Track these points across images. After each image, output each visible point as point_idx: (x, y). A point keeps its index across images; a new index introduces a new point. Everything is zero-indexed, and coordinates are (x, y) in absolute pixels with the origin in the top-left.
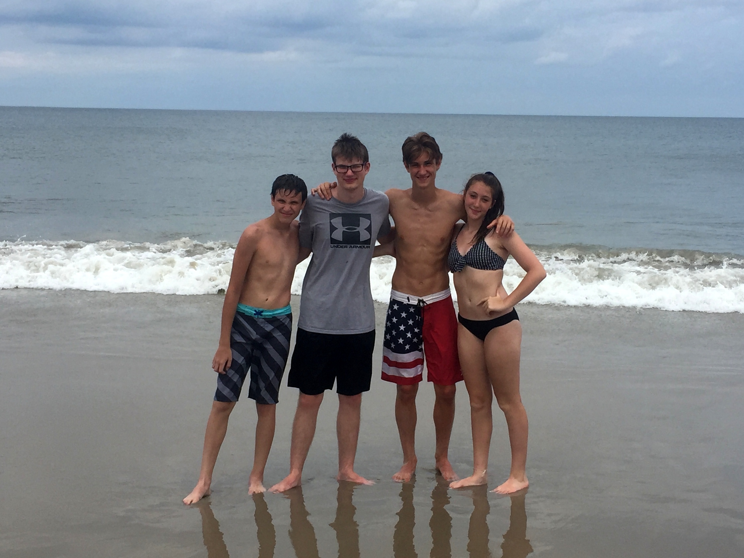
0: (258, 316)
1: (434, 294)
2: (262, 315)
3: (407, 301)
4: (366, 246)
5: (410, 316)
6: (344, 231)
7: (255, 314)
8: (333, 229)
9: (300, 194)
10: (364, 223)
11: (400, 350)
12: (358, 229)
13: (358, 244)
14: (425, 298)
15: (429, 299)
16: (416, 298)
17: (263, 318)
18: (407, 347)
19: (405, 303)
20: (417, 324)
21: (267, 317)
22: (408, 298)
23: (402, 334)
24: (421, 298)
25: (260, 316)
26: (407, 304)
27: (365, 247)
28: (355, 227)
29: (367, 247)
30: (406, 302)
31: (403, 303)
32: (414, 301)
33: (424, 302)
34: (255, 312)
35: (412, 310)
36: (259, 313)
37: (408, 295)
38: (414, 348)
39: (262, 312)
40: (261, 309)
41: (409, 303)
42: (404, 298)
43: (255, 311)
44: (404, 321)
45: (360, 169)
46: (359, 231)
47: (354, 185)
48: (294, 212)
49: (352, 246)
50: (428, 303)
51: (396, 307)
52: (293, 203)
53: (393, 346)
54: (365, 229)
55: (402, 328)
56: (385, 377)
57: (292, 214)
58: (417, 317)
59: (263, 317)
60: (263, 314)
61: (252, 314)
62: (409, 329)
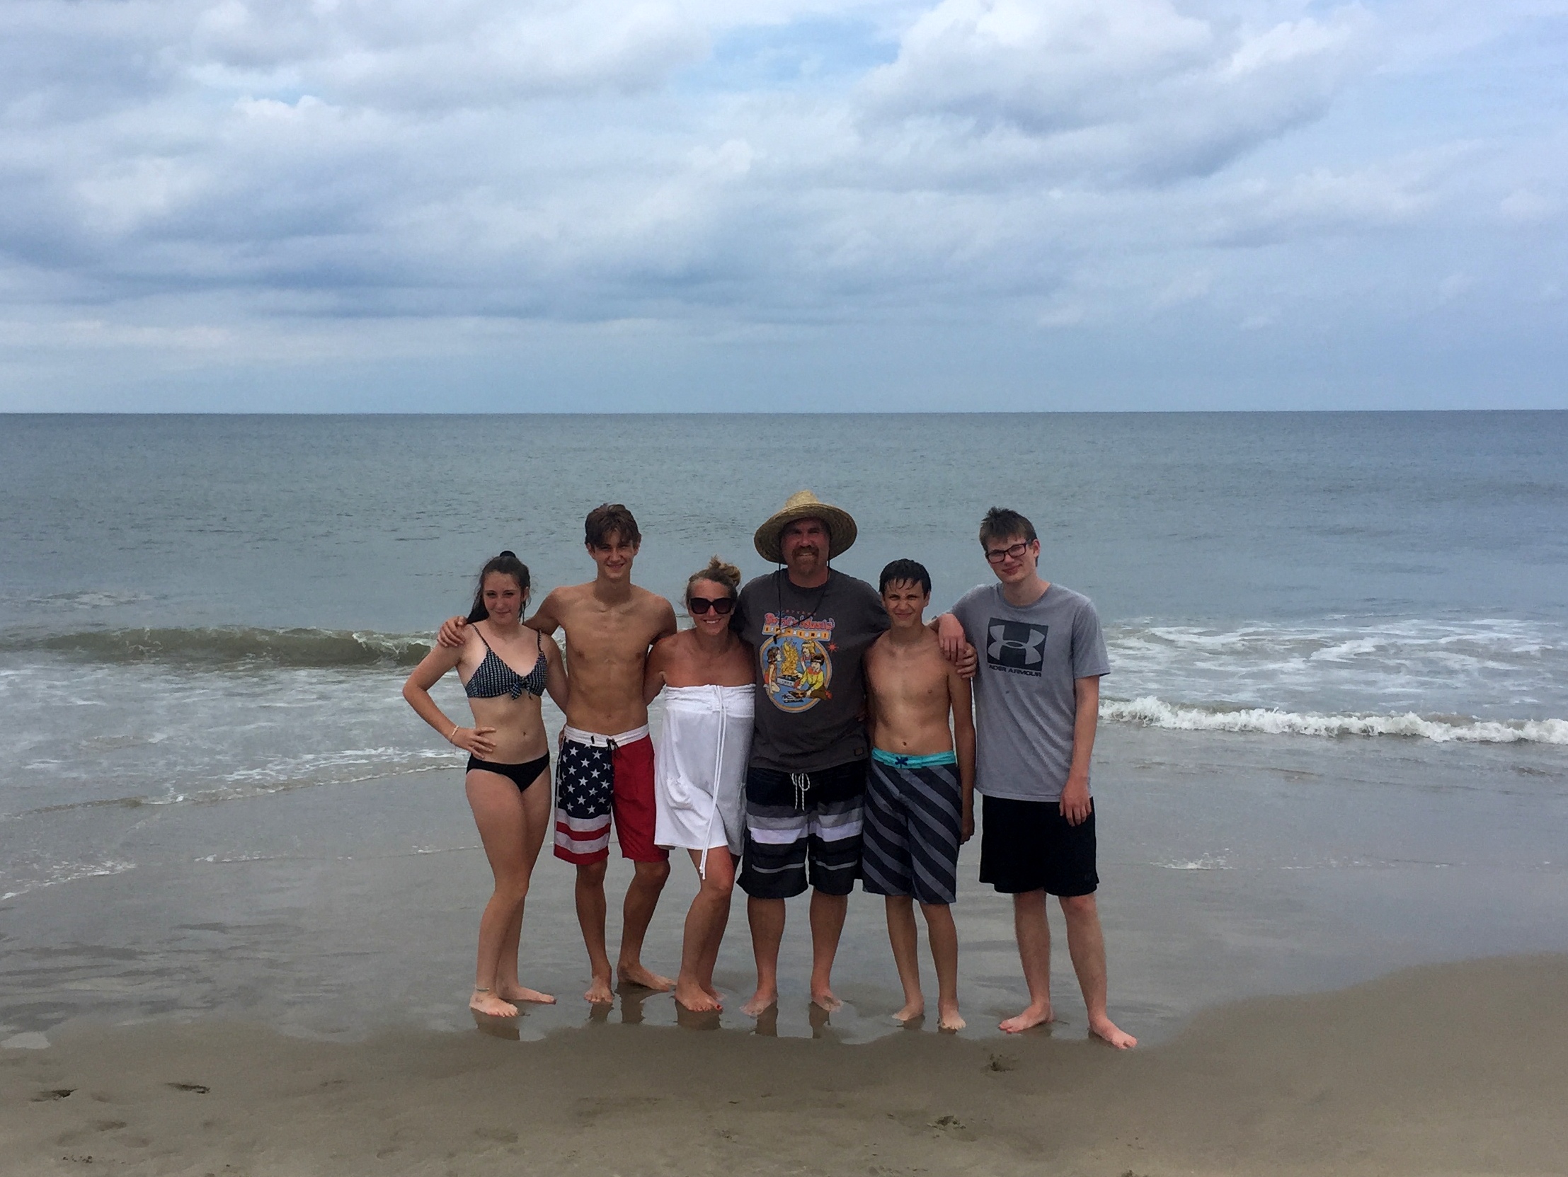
0: (901, 766)
1: (628, 733)
2: (906, 764)
3: (591, 742)
4: (1034, 672)
5: (594, 764)
6: (1003, 646)
7: (896, 763)
8: (991, 640)
9: (919, 584)
10: (1036, 638)
11: (580, 813)
12: (1025, 646)
13: (1022, 668)
14: (617, 737)
15: (622, 740)
16: (605, 738)
17: (909, 769)
18: (592, 810)
19: (588, 745)
20: (605, 775)
21: (913, 767)
22: (592, 738)
23: (581, 791)
24: (610, 738)
25: (903, 766)
26: (591, 746)
27: (1034, 674)
28: (1022, 643)
29: (1037, 674)
30: (588, 743)
31: (585, 745)
32: (601, 742)
33: (615, 744)
34: (896, 761)
35: (597, 755)
36: (902, 761)
37: (591, 734)
38: (601, 810)
39: (907, 759)
40: (904, 756)
41: (593, 745)
42: (586, 738)
43: (897, 758)
44: (586, 772)
45: (1022, 550)
46: (1025, 650)
47: (1018, 576)
48: (914, 610)
49: (1013, 669)
50: (619, 745)
51: (574, 752)
52: (910, 597)
53: (570, 807)
54: (1034, 647)
55: (583, 781)
56: (560, 852)
57: (911, 614)
58: (605, 764)
59: (909, 767)
60: (908, 762)
61: (892, 764)
62: (593, 783)
